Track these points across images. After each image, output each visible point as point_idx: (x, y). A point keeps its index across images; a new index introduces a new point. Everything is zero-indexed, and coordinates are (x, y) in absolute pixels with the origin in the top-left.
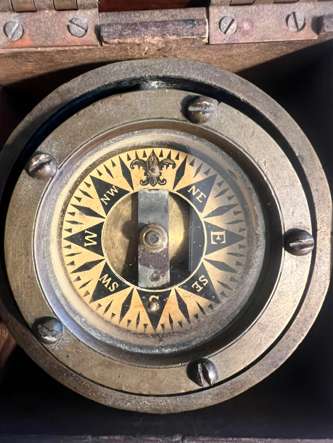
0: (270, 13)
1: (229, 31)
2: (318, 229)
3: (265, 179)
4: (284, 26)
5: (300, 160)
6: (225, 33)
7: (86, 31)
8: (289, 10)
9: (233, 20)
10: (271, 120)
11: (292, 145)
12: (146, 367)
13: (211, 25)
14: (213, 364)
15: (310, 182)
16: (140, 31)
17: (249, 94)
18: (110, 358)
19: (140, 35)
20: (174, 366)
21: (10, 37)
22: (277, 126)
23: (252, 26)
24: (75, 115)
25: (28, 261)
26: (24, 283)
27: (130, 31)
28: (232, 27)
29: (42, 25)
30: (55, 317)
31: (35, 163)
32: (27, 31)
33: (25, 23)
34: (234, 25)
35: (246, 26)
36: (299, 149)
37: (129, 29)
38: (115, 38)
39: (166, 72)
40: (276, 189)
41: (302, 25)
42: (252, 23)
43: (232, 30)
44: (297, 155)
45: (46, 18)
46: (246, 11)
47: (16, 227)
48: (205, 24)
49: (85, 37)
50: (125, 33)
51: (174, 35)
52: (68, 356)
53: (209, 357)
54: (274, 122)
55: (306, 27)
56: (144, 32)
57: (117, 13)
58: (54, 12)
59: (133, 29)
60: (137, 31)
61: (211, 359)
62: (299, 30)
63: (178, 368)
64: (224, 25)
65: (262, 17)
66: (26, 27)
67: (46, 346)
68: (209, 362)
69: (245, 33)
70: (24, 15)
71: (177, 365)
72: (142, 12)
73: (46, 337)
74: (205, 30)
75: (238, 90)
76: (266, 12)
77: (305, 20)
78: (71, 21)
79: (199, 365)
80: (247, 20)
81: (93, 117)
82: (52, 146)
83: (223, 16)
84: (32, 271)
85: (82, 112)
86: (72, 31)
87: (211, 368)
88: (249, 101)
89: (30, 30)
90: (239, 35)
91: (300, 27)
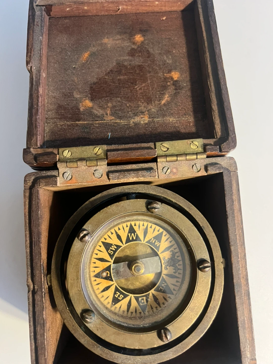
0: (185, 165)
1: (167, 173)
2: (215, 260)
3: (186, 237)
4: (191, 170)
5: (203, 228)
6: (165, 173)
7: (102, 175)
8: (193, 163)
9: (169, 168)
10: (187, 210)
11: (198, 221)
12: (136, 334)
13: (159, 171)
14: (169, 330)
15: (208, 238)
16: (127, 176)
17: (176, 199)
18: (118, 330)
19: (127, 178)
20: (150, 332)
21: (65, 179)
22: (190, 213)
23: (177, 171)
24: (99, 212)
25: (78, 282)
26: (76, 293)
27: (122, 176)
28: (168, 171)
29: (81, 173)
30: (91, 309)
31: (82, 235)
32: (74, 176)
33: (72, 172)
34: (169, 170)
35: (174, 170)
36: (202, 223)
37: (122, 175)
38: (116, 179)
39: (139, 191)
40: (191, 241)
41: (199, 169)
42: (177, 169)
43: (168, 172)
44: (201, 226)
45: (83, 170)
46: (174, 164)
47: (72, 266)
48: (156, 172)
49: (101, 178)
50: (120, 177)
51: (142, 177)
52: (98, 330)
53: (167, 327)
54: (189, 211)
55: (201, 170)
56: (128, 176)
57: (116, 166)
58: (87, 167)
59: (124, 175)
60: (125, 176)
61: (168, 328)
62: (198, 171)
63: (152, 334)
64: (165, 170)
65: (181, 166)
66: (74, 174)
67: (86, 324)
68: (167, 329)
69: (174, 174)
70: (72, 169)
71: (152, 332)
72: (127, 165)
73: (86, 319)
74: (156, 174)
75: (171, 198)
76: (183, 164)
77: (200, 167)
78: (95, 171)
79: (162, 331)
80: (175, 168)
81: (107, 213)
82: (89, 227)
83: (164, 166)
84: (80, 287)
85: (102, 211)
86: (96, 176)
87: (168, 331)
88: (177, 202)
89: (75, 175)
90: (172, 175)
91: (199, 170)
